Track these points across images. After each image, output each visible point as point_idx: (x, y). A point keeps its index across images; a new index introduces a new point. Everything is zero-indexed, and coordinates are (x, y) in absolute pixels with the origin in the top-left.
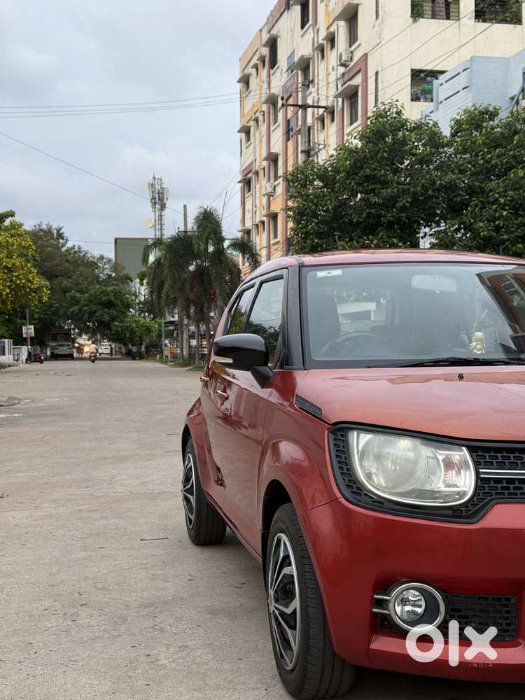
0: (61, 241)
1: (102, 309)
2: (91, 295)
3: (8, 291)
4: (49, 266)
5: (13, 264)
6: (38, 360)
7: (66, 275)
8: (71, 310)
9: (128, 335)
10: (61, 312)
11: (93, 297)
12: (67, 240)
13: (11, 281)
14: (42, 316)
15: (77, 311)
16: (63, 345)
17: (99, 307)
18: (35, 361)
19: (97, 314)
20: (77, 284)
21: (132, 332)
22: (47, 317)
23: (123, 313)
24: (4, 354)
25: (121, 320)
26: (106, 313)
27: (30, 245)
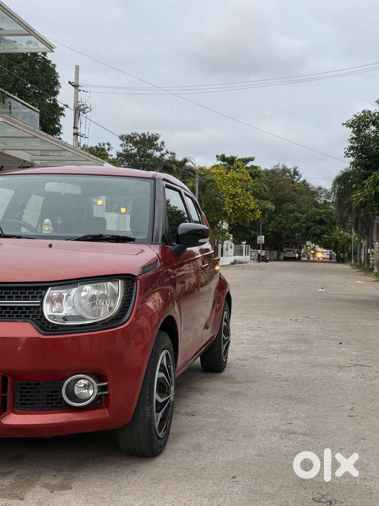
0: (296, 177)
1: (316, 226)
2: (308, 216)
3: (231, 210)
4: (281, 194)
5: (237, 192)
6: (265, 260)
7: (293, 201)
8: (294, 225)
9: (333, 244)
10: (287, 227)
11: (309, 217)
12: (301, 176)
13: (235, 204)
14: (274, 230)
15: (297, 226)
16: (290, 251)
17: (313, 224)
18: (263, 261)
19: (312, 229)
20: (299, 207)
21: (337, 242)
22: (277, 230)
23: (330, 227)
24: (242, 255)
25: (329, 233)
26: (318, 228)
27: (249, 180)
